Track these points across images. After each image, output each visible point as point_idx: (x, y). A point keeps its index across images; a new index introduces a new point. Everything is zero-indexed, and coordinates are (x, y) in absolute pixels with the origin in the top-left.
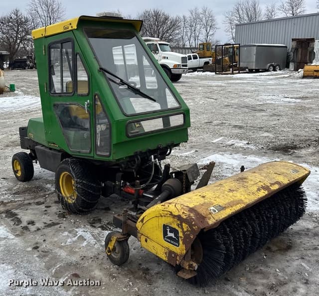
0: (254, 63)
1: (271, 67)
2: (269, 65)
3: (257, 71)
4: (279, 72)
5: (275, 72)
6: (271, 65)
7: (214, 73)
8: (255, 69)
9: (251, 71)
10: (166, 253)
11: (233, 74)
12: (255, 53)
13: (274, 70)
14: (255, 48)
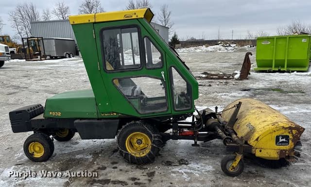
0: (55, 52)
1: (67, 55)
2: (65, 53)
3: (56, 58)
4: (73, 58)
5: (70, 59)
6: (67, 53)
7: (25, 60)
8: (55, 57)
9: (52, 58)
10: (278, 153)
11: (41, 60)
12: (54, 44)
13: (70, 57)
14: (54, 40)
